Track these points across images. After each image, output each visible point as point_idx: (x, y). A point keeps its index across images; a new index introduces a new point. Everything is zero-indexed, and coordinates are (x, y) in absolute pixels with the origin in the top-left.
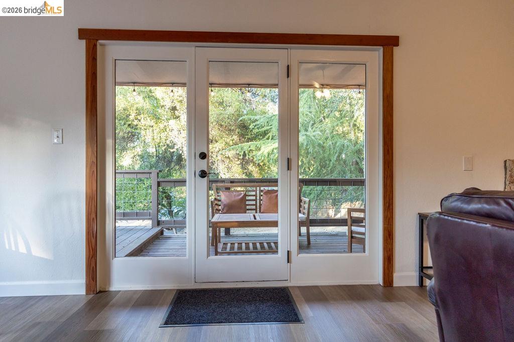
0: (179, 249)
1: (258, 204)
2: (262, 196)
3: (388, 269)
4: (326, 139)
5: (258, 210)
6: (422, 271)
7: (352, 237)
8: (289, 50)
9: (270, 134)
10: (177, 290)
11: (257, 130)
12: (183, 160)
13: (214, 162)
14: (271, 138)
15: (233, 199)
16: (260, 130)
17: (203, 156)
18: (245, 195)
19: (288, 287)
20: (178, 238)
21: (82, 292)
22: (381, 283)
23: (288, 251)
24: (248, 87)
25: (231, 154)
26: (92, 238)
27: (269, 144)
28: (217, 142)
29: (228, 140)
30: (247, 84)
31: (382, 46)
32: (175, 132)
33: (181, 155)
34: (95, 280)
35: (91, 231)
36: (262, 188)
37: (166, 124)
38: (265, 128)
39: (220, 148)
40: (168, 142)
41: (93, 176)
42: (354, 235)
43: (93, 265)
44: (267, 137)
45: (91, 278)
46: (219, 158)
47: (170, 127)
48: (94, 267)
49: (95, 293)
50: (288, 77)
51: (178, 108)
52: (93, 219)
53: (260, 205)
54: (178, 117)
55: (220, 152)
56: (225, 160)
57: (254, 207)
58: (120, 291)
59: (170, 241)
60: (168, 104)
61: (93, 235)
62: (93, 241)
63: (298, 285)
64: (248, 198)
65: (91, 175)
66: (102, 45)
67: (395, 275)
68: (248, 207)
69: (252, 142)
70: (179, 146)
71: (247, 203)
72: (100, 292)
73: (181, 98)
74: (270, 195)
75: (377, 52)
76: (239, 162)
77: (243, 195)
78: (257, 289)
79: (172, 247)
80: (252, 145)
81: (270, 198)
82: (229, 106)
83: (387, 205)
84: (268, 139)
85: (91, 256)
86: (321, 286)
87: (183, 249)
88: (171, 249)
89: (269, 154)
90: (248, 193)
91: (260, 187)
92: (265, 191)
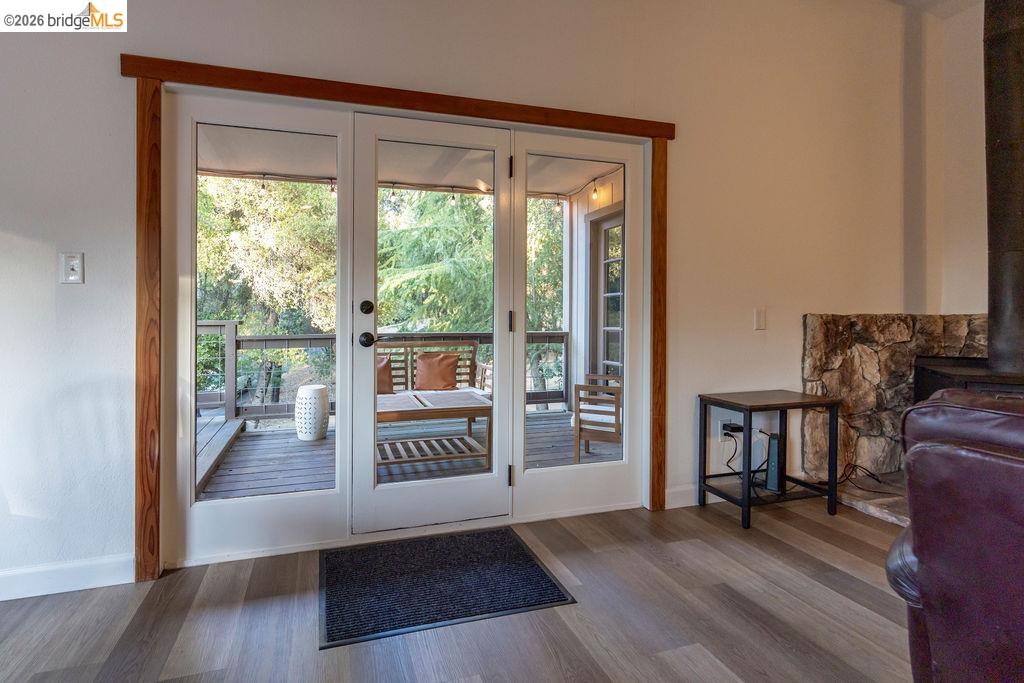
0: (285, 459)
1: (409, 375)
2: (415, 361)
3: (659, 484)
4: (480, 268)
5: (410, 384)
6: (704, 482)
7: (581, 429)
8: (512, 132)
9: (393, 260)
10: (321, 552)
13: (305, 300)
14: (393, 264)
17: (368, 308)
18: (390, 361)
19: (509, 526)
20: (274, 435)
21: (129, 577)
22: (647, 505)
23: (510, 466)
24: (392, 187)
26: (150, 469)
27: (398, 275)
28: (309, 269)
29: (328, 267)
30: (391, 183)
31: (652, 137)
32: (240, 252)
33: (250, 289)
34: (155, 553)
35: (148, 457)
36: (415, 350)
37: (223, 238)
38: (385, 249)
39: (315, 278)
40: (228, 268)
41: (153, 347)
42: (583, 426)
43: (151, 521)
44: (387, 262)
45: (147, 551)
47: (232, 244)
48: (154, 525)
49: (156, 576)
50: (511, 176)
51: (246, 213)
52: (153, 432)
53: (413, 376)
54: (242, 228)
55: (314, 286)
56: (322, 297)
57: (403, 380)
58: (208, 565)
59: (264, 444)
60: (228, 207)
61: (152, 462)
62: (153, 475)
63: (525, 521)
64: (393, 365)
65: (148, 344)
66: (170, 91)
67: (668, 491)
68: (395, 380)
70: (246, 275)
71: (394, 373)
72: (166, 572)
73: (251, 198)
74: (429, 361)
75: (642, 146)
77: (386, 360)
78: (461, 534)
79: (270, 456)
81: (430, 365)
83: (658, 384)
84: (389, 266)
85: (147, 506)
86: (561, 519)
87: (291, 458)
88: (270, 460)
89: (396, 290)
90: (393, 358)
91: (412, 347)
92: (420, 353)
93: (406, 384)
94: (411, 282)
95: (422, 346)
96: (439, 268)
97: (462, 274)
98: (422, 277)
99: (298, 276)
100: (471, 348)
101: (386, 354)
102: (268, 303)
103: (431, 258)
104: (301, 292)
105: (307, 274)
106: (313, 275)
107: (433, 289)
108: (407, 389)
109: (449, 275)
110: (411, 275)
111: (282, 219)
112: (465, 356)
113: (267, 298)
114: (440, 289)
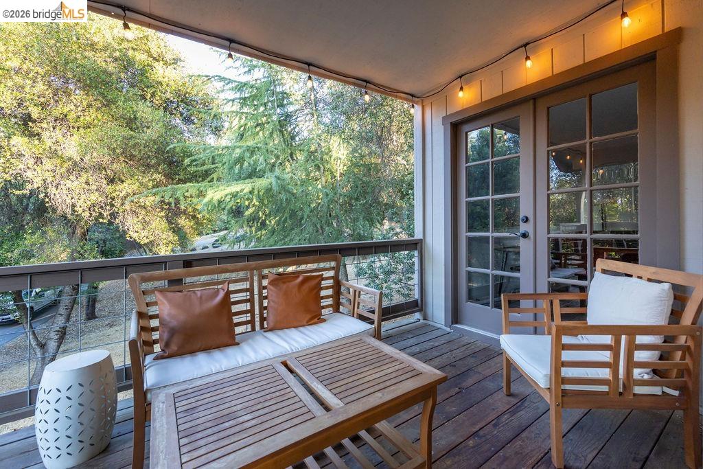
2: (265, 288)
5: (257, 322)
9: (215, 176)
11: (194, 169)
12: (50, 210)
13: (117, 213)
14: (216, 179)
15: (197, 310)
16: (198, 168)
18: (229, 293)
25: (149, 201)
27: (221, 188)
28: (122, 181)
29: (145, 180)
33: (43, 201)
36: (266, 272)
38: (206, 167)
39: (129, 191)
44: (209, 179)
46: (127, 207)
53: (262, 308)
55: (128, 199)
56: (138, 210)
57: (247, 317)
64: (234, 297)
68: (236, 319)
69: (191, 184)
71: (235, 308)
74: (283, 286)
76: (163, 214)
77: (222, 294)
80: (191, 188)
81: (285, 292)
82: (148, 128)
84: (212, 180)
89: (220, 202)
90: (232, 287)
91: (259, 268)
92: (272, 277)
93: (252, 322)
94: (235, 195)
95: (273, 266)
96: (261, 183)
97: (283, 188)
98: (247, 190)
99: (109, 189)
100: (333, 264)
101: (222, 283)
102: (69, 216)
103: (253, 174)
104: (112, 205)
105: (120, 186)
106: (127, 187)
107: (255, 202)
108: (253, 329)
109: (271, 189)
110: (236, 187)
111: (87, 127)
112: (326, 274)
113: (69, 211)
114: (261, 201)
